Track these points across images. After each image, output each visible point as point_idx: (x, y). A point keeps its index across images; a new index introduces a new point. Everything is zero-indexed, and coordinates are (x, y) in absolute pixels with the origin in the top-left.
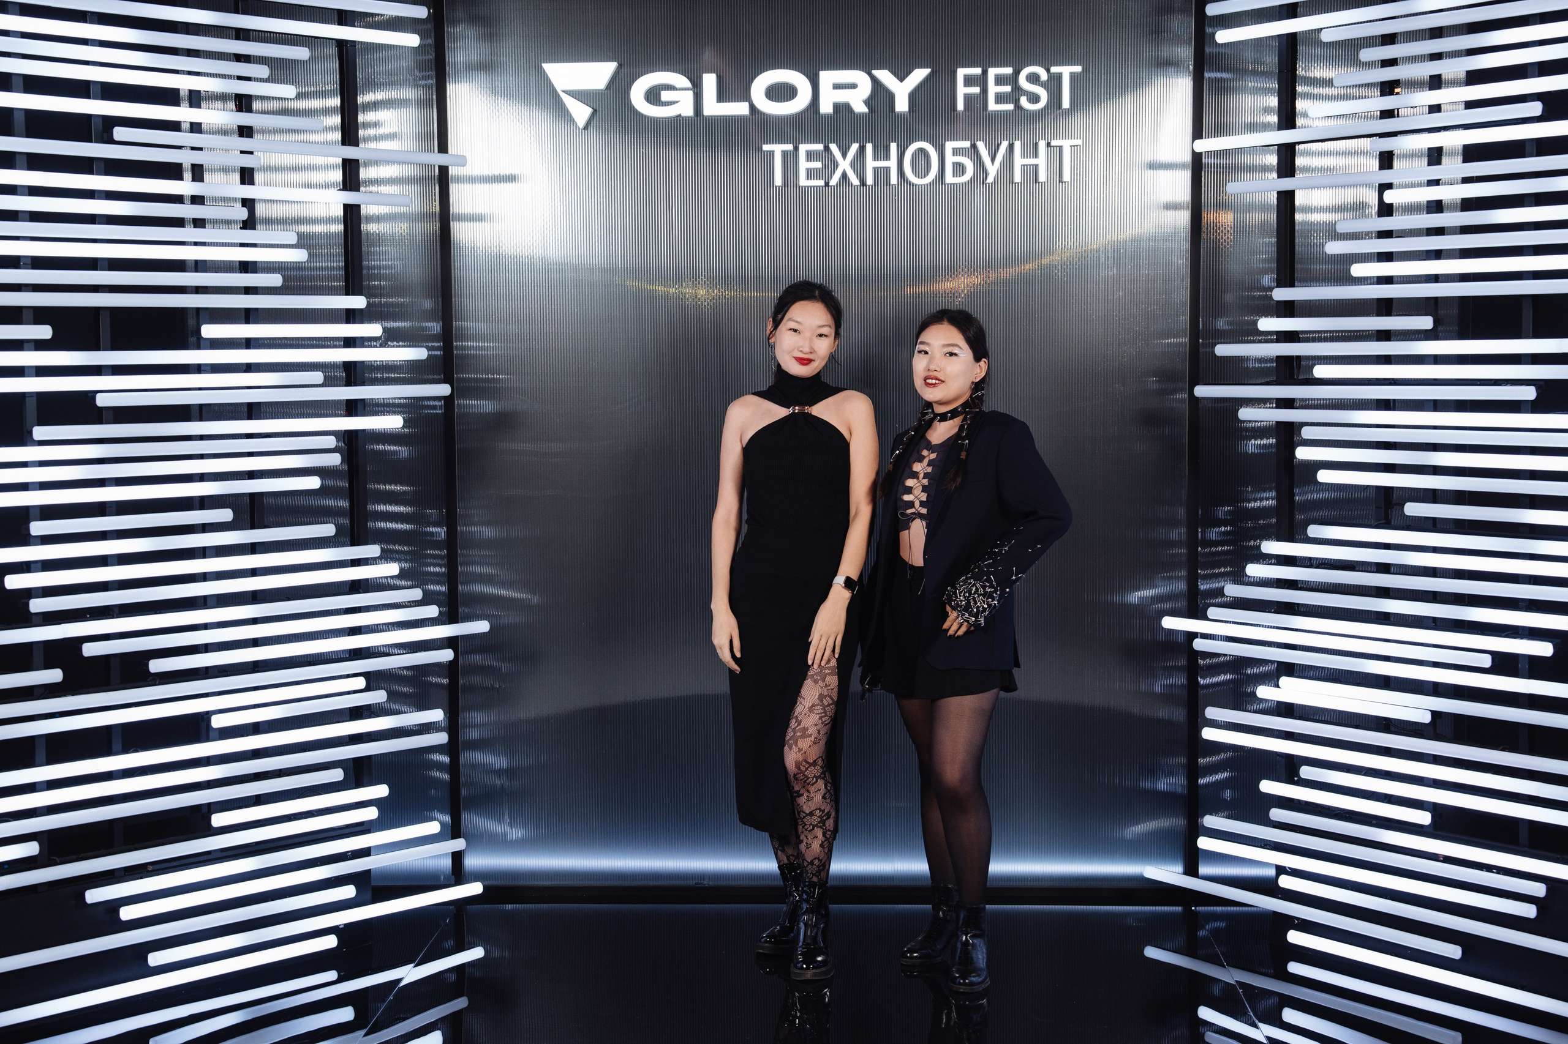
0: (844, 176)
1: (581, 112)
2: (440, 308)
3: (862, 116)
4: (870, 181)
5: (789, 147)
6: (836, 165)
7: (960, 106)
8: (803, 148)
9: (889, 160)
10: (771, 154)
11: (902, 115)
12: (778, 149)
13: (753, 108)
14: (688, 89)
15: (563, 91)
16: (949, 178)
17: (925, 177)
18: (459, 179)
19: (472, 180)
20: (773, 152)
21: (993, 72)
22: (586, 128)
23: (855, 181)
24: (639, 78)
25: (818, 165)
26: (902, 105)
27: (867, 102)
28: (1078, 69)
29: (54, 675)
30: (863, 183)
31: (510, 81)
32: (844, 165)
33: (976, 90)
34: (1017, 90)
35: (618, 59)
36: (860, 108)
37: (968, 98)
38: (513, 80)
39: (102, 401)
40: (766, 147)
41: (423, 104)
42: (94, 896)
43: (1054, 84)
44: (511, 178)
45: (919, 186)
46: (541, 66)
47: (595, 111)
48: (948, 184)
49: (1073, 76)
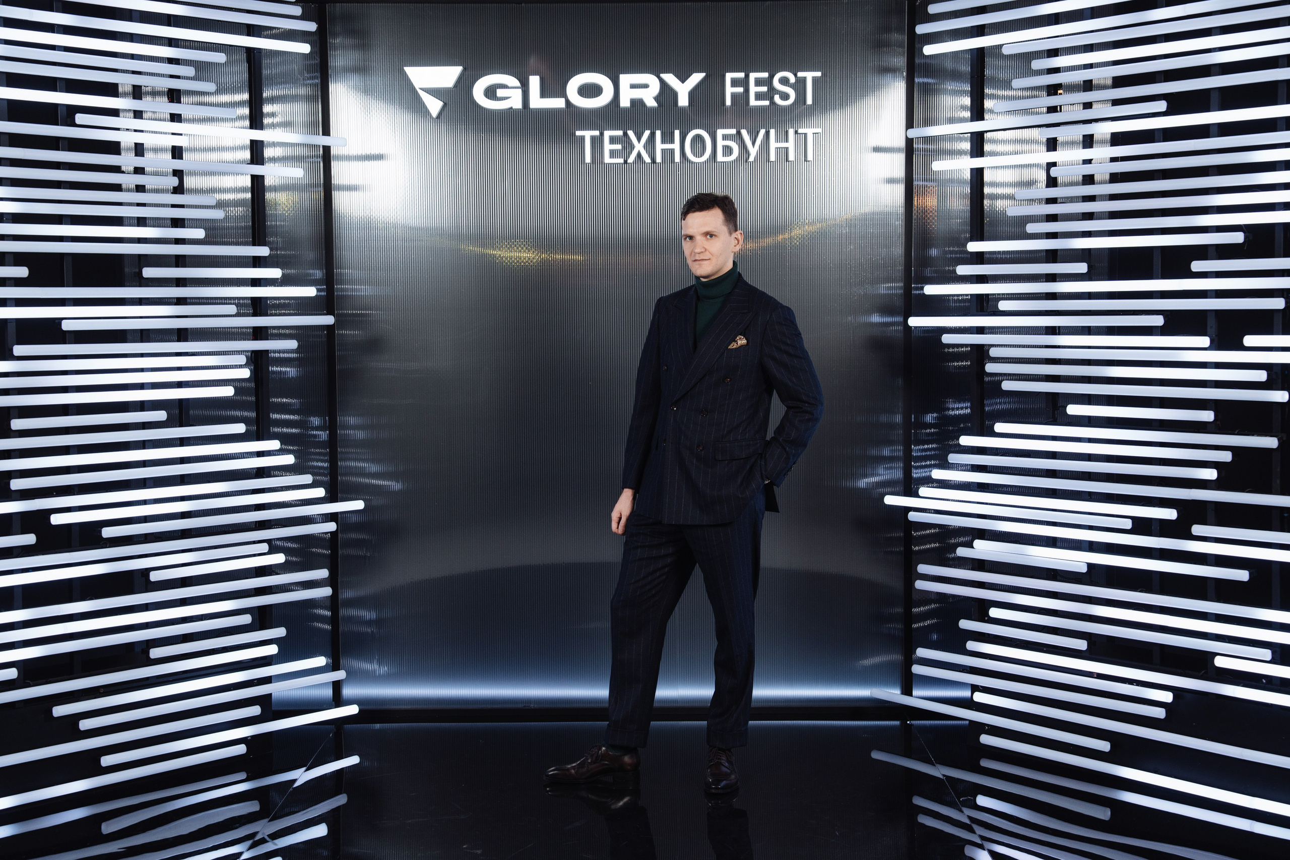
0: (639, 155)
1: (434, 106)
2: (324, 259)
3: (652, 109)
4: (659, 159)
5: (597, 133)
6: (632, 147)
7: (728, 102)
8: (607, 134)
9: (674, 143)
10: (583, 138)
11: (683, 108)
12: (588, 134)
13: (568, 102)
14: (518, 88)
15: (421, 89)
16: (720, 158)
17: (701, 157)
18: (339, 158)
19: (349, 158)
20: (584, 136)
21: (753, 76)
22: (439, 117)
23: (647, 159)
24: (479, 79)
25: (619, 147)
26: (683, 101)
27: (656, 99)
28: (819, 74)
29: (30, 539)
30: (654, 161)
31: (378, 80)
32: (639, 147)
33: (740, 90)
34: (772, 91)
35: (463, 64)
36: (651, 103)
37: (734, 96)
38: (381, 80)
39: (66, 326)
40: (579, 133)
41: (310, 99)
42: (59, 711)
43: (800, 86)
44: (379, 157)
45: (697, 163)
46: (403, 69)
47: (445, 105)
48: (719, 162)
49: (815, 80)
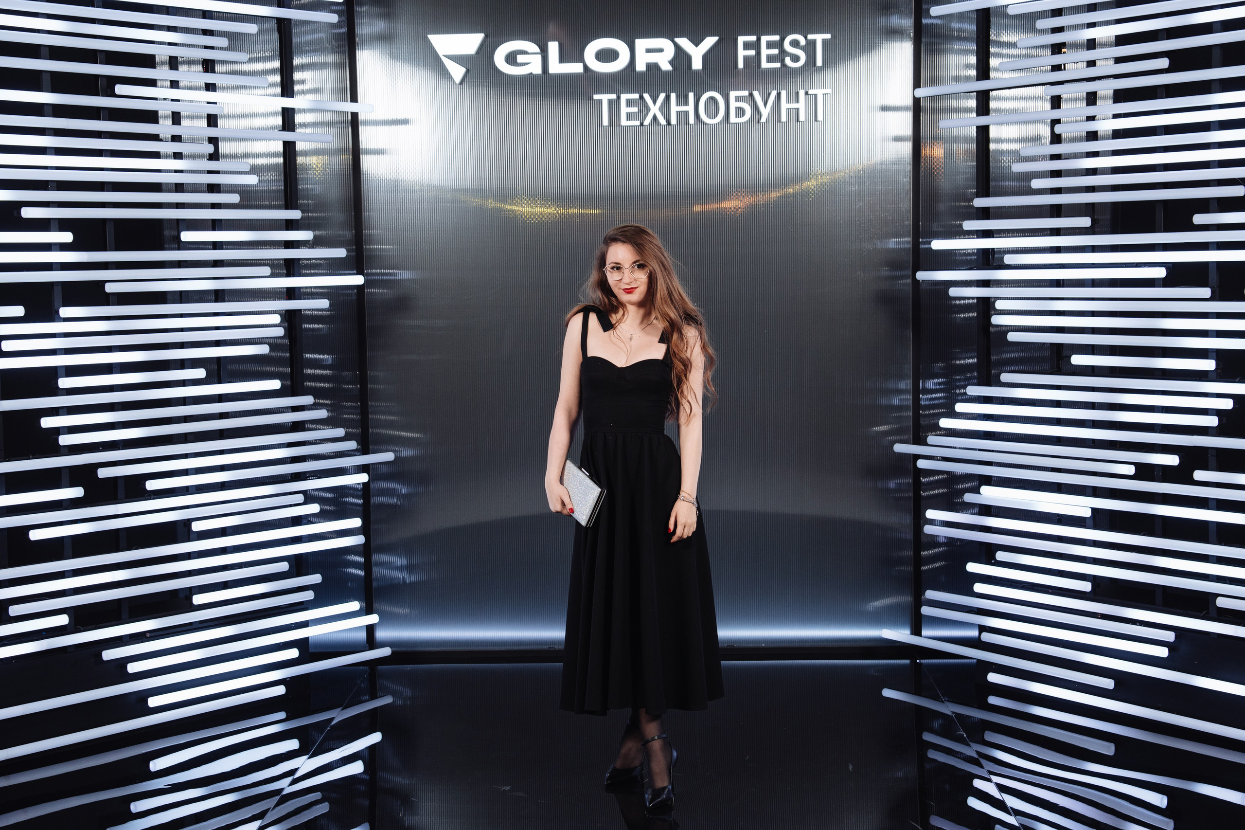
0: (655, 118)
1: (457, 72)
2: (353, 220)
3: (667, 72)
4: (674, 121)
5: (613, 96)
6: (648, 109)
7: (741, 65)
8: (624, 97)
9: (688, 105)
10: (600, 101)
11: (697, 72)
12: (605, 98)
13: (586, 67)
14: (537, 53)
15: (444, 56)
16: (733, 119)
17: (715, 118)
18: (367, 123)
19: (376, 123)
20: (602, 100)
21: (764, 39)
22: (461, 83)
23: (663, 121)
24: (500, 45)
25: (635, 109)
26: (697, 64)
27: (671, 62)
28: (828, 36)
29: (77, 492)
30: (669, 123)
31: (403, 48)
32: (655, 109)
33: (752, 53)
34: (783, 53)
35: (485, 31)
36: (666, 67)
37: (746, 59)
38: (407, 48)
39: (110, 288)
40: (596, 97)
41: (338, 66)
42: (109, 655)
43: (810, 47)
44: (405, 122)
45: (710, 125)
46: (427, 37)
47: (468, 71)
48: (732, 123)
49: (824, 42)
